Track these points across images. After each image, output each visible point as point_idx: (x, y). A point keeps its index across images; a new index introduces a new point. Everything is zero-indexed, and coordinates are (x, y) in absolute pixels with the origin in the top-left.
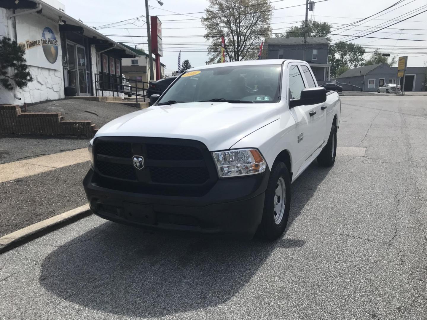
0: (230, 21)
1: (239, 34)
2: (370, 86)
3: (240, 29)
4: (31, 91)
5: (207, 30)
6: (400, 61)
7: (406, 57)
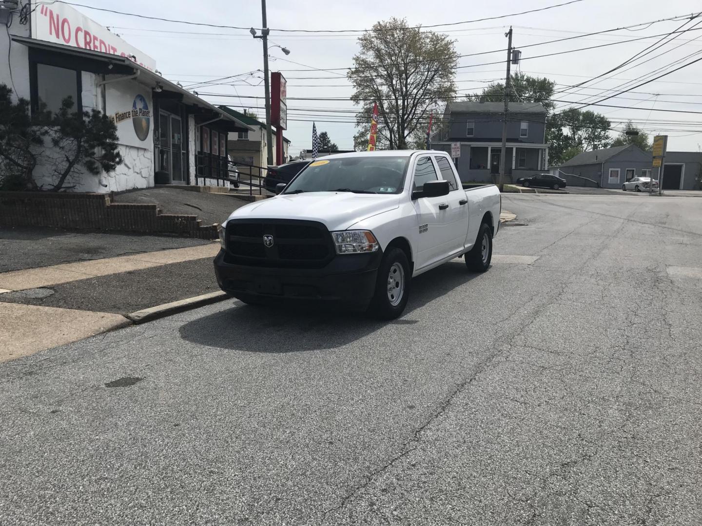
0: (392, 76)
1: (405, 96)
2: (611, 180)
3: (406, 88)
4: (117, 176)
5: (355, 88)
6: (655, 143)
7: (666, 137)
